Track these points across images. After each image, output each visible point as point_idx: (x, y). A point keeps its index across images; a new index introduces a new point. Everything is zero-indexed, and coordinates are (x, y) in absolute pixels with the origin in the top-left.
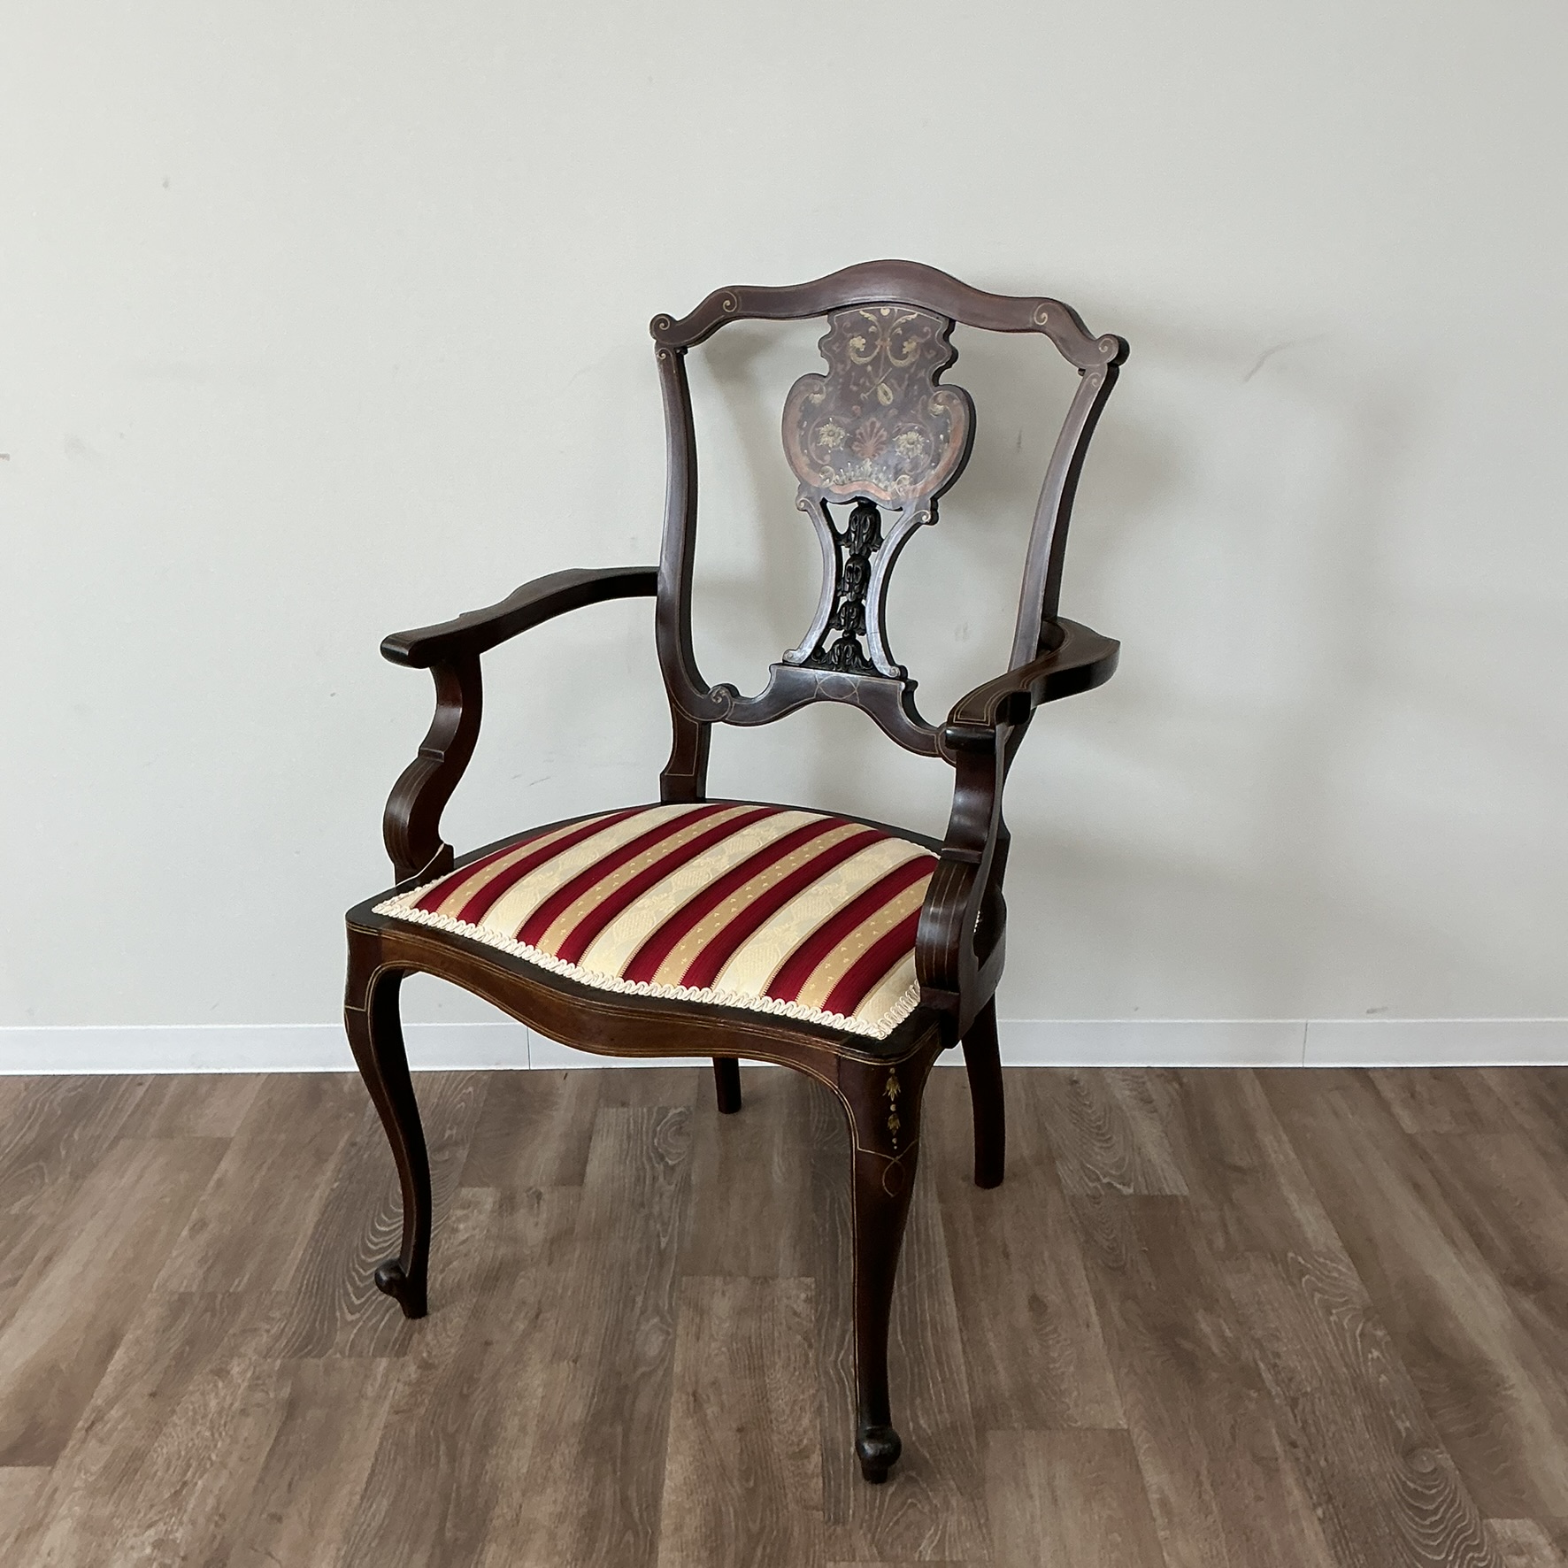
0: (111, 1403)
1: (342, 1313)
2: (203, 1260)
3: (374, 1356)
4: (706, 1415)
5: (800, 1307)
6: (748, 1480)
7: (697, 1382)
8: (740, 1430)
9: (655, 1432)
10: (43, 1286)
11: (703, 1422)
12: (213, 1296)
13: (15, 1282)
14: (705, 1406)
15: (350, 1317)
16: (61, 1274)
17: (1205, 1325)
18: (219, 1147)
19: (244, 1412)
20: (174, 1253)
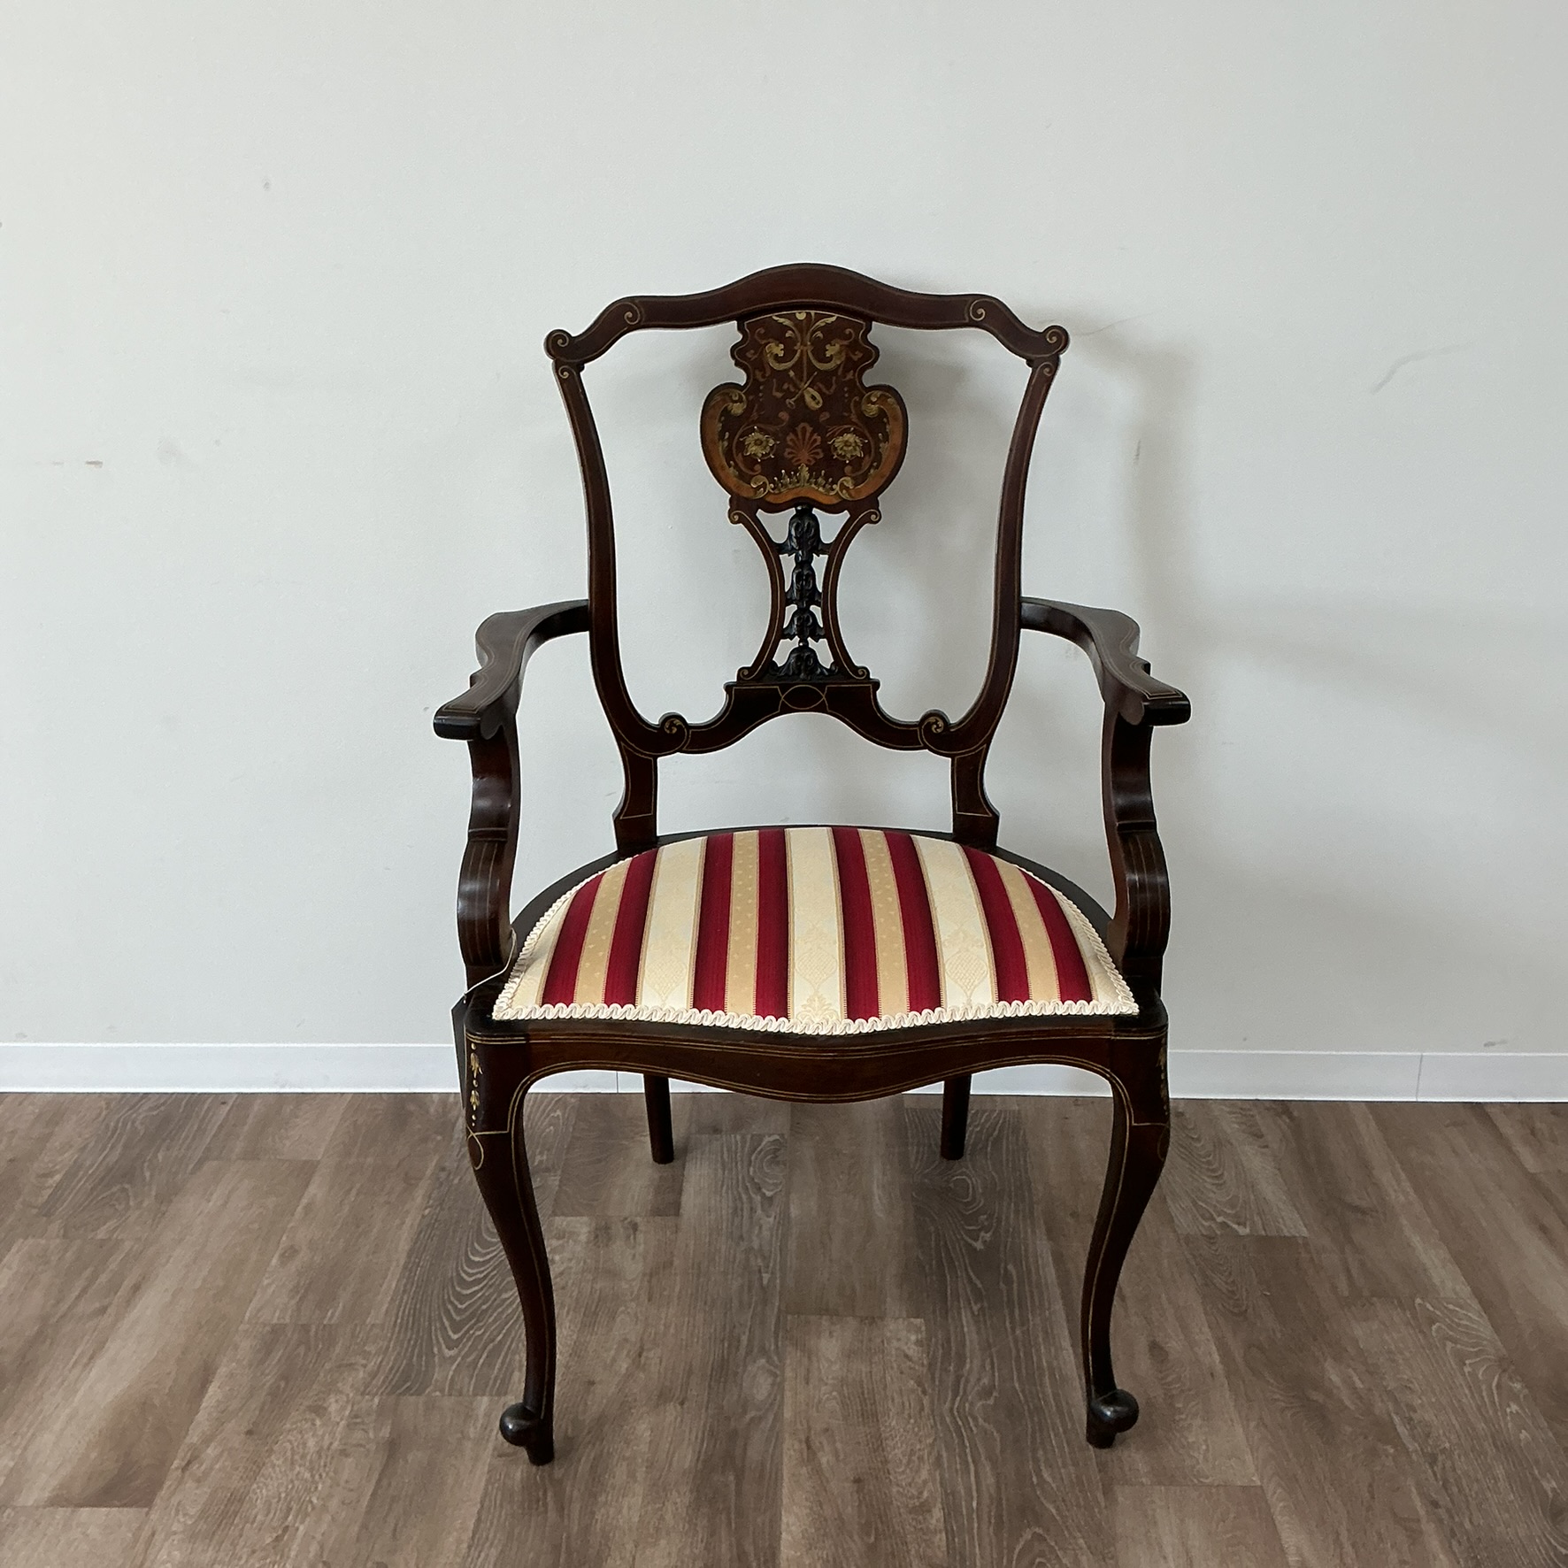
0: (207, 1441)
1: (440, 1349)
2: (296, 1290)
3: (475, 1395)
4: (820, 1464)
5: (913, 1350)
6: (868, 1535)
7: (809, 1428)
8: (857, 1481)
9: (769, 1479)
10: (134, 1314)
11: (818, 1471)
12: (305, 1328)
13: (103, 1310)
14: (820, 1454)
15: (448, 1353)
16: (150, 1303)
17: (1333, 1375)
18: (305, 1171)
19: (344, 1453)
20: (266, 1282)
